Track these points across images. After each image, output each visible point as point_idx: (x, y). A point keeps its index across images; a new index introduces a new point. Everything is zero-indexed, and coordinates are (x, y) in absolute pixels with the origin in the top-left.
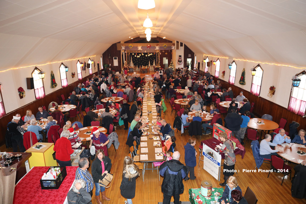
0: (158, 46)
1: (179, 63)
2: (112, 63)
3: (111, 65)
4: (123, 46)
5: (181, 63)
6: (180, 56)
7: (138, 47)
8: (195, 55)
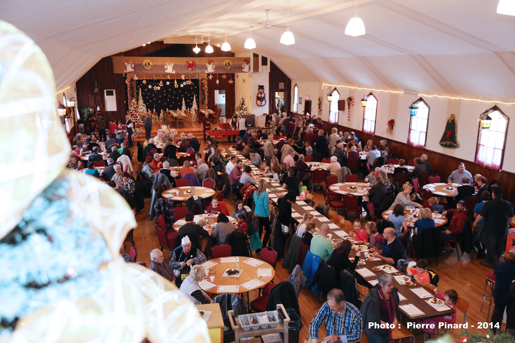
0: (212, 63)
1: (259, 102)
2: (103, 104)
3: (100, 108)
4: (129, 64)
5: (263, 103)
6: (261, 87)
7: (165, 67)
8: (293, 84)
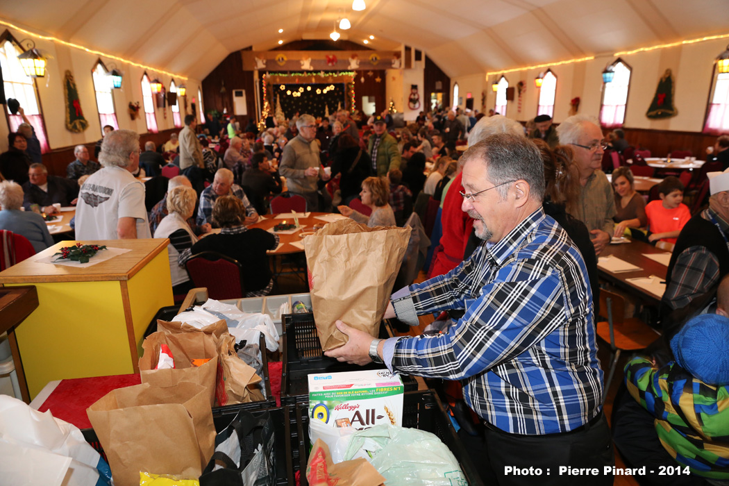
0: (356, 58)
1: (412, 105)
2: (231, 106)
3: (227, 110)
4: (260, 58)
5: (417, 105)
6: (414, 87)
7: (302, 62)
8: (452, 83)
